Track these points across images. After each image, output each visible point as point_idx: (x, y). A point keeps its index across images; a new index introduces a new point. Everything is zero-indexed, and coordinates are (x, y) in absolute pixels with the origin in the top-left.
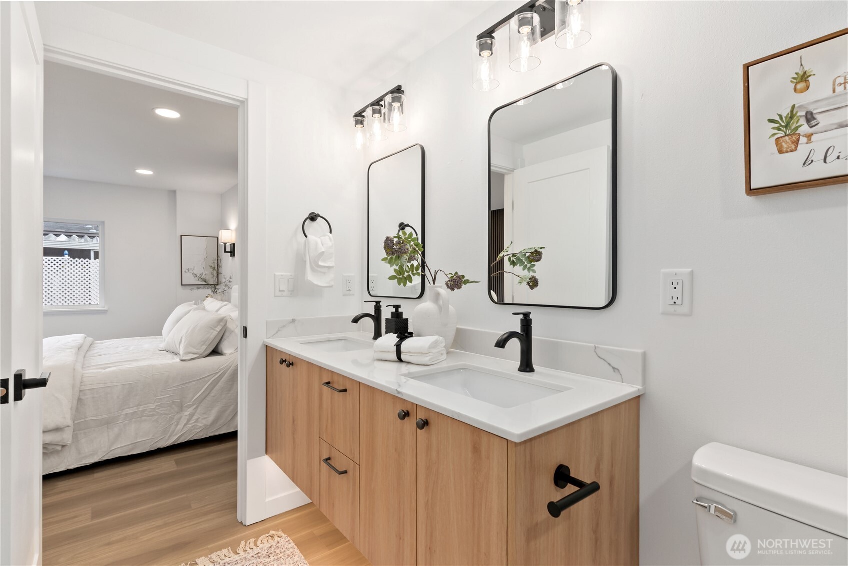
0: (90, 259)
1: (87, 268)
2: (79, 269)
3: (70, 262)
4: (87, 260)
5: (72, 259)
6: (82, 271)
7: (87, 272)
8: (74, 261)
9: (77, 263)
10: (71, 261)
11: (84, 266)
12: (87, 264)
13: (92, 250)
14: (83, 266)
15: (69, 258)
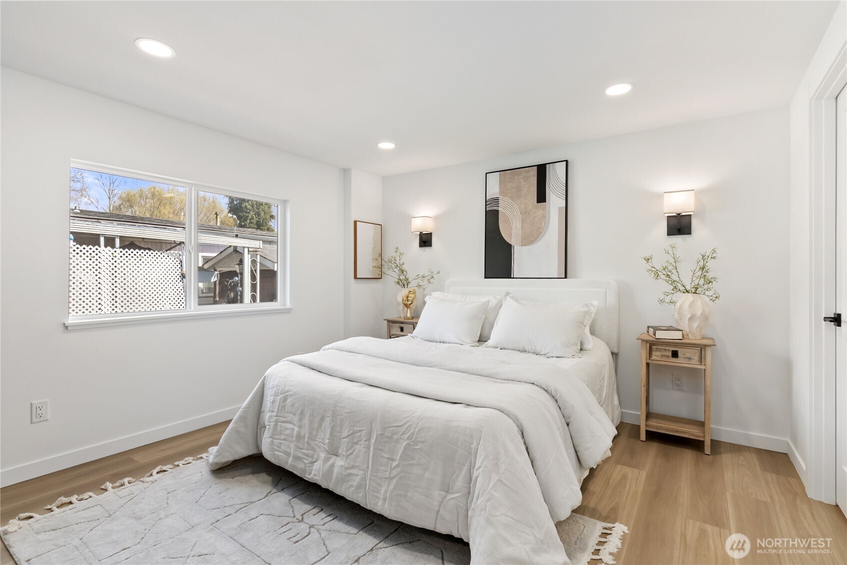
0: (100, 247)
1: (97, 257)
2: (87, 259)
3: (76, 249)
4: (97, 247)
5: (78, 246)
6: (90, 262)
7: (97, 262)
8: (81, 248)
9: (84, 251)
10: (78, 248)
11: (94, 254)
12: (97, 252)
13: (102, 235)
14: (92, 255)
15: (75, 244)
